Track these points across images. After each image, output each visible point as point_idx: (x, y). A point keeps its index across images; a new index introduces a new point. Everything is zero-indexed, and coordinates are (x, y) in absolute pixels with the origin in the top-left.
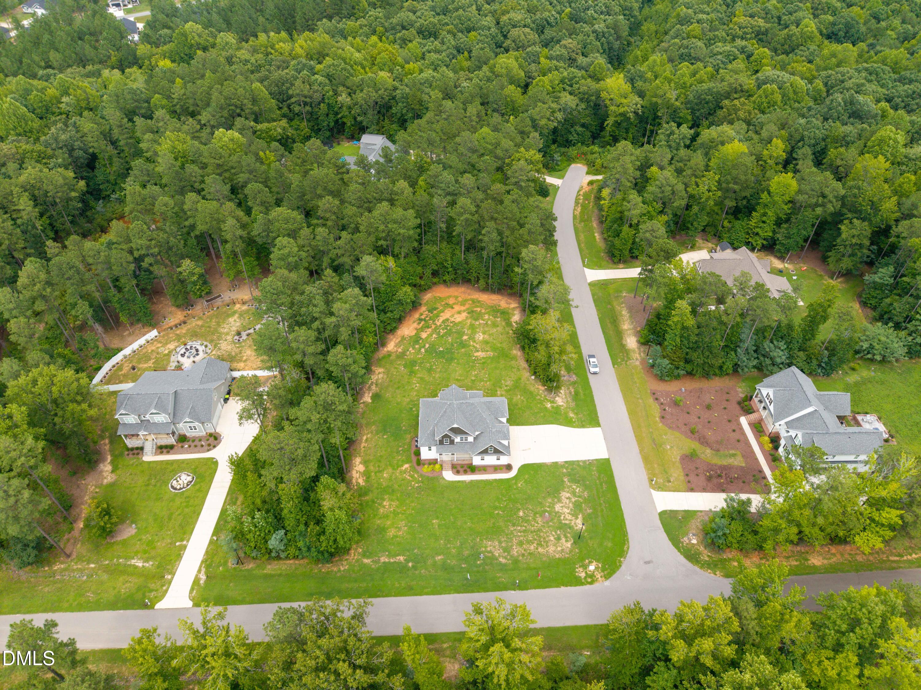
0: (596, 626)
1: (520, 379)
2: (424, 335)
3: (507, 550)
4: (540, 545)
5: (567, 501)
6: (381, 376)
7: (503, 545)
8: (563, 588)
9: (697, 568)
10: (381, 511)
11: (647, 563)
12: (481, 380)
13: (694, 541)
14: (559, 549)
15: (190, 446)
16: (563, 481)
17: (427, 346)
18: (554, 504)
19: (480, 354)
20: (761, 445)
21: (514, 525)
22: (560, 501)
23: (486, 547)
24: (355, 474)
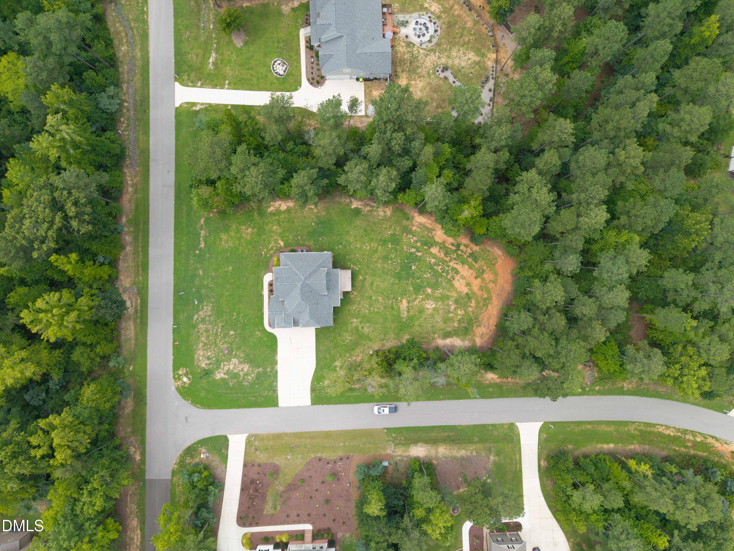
0: (146, 376)
1: (370, 340)
2: (434, 250)
3: (203, 321)
4: (205, 344)
5: (240, 369)
6: (382, 213)
7: (207, 318)
8: (172, 358)
9: (180, 452)
10: (244, 227)
11: (186, 419)
12: (371, 305)
13: (202, 456)
14: (201, 358)
15: (312, 63)
16: (259, 367)
17: (419, 254)
18: (238, 358)
19: (404, 304)
20: (281, 533)
21: (222, 327)
22: (240, 363)
23: (207, 306)
24: (277, 204)
